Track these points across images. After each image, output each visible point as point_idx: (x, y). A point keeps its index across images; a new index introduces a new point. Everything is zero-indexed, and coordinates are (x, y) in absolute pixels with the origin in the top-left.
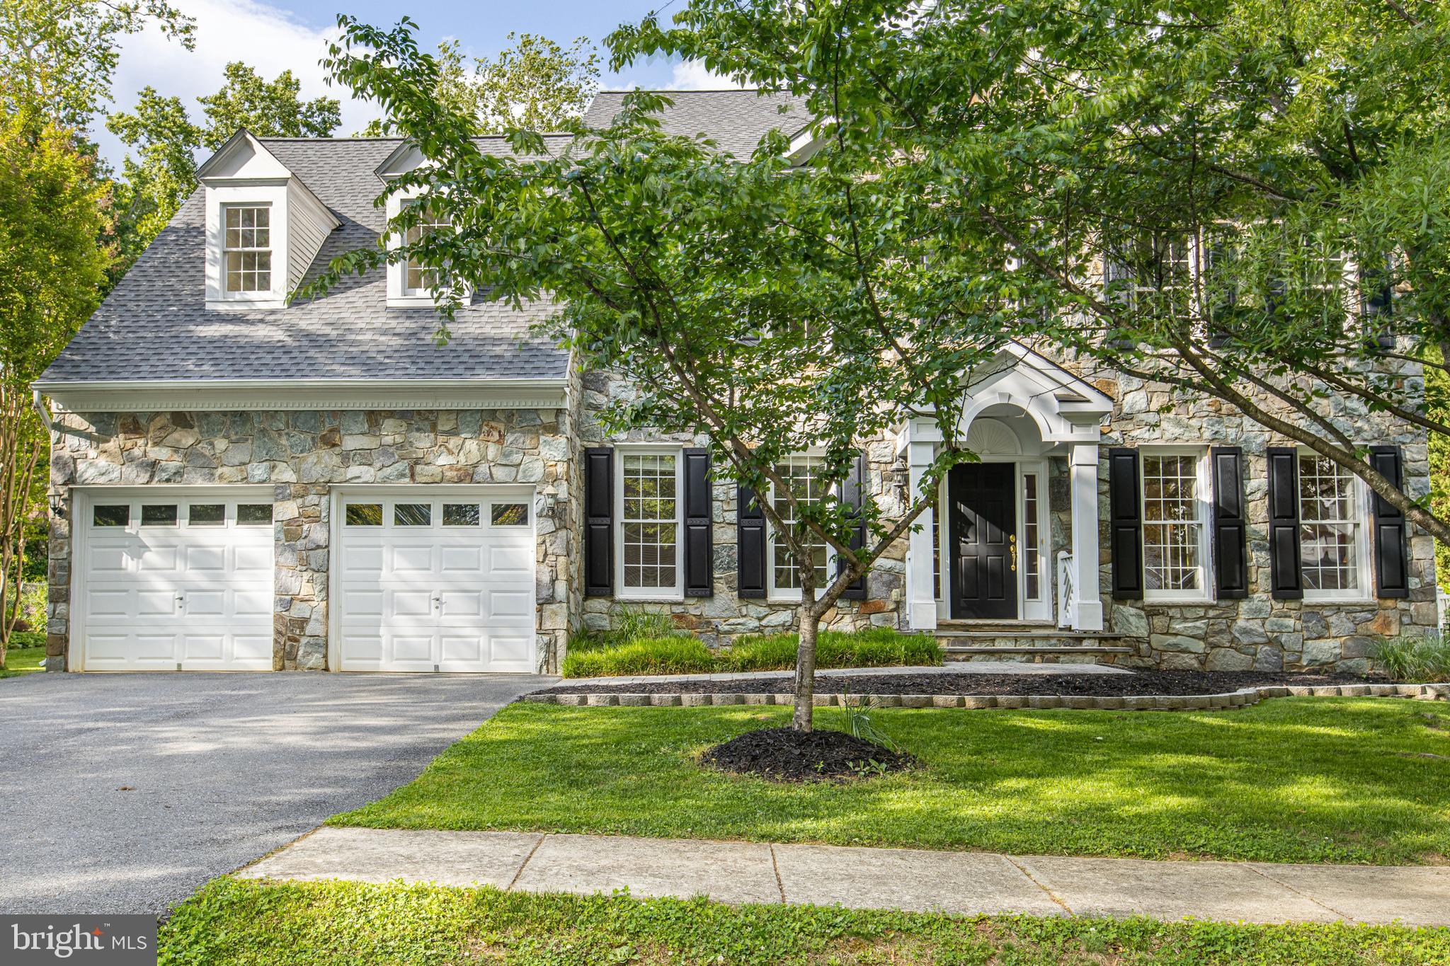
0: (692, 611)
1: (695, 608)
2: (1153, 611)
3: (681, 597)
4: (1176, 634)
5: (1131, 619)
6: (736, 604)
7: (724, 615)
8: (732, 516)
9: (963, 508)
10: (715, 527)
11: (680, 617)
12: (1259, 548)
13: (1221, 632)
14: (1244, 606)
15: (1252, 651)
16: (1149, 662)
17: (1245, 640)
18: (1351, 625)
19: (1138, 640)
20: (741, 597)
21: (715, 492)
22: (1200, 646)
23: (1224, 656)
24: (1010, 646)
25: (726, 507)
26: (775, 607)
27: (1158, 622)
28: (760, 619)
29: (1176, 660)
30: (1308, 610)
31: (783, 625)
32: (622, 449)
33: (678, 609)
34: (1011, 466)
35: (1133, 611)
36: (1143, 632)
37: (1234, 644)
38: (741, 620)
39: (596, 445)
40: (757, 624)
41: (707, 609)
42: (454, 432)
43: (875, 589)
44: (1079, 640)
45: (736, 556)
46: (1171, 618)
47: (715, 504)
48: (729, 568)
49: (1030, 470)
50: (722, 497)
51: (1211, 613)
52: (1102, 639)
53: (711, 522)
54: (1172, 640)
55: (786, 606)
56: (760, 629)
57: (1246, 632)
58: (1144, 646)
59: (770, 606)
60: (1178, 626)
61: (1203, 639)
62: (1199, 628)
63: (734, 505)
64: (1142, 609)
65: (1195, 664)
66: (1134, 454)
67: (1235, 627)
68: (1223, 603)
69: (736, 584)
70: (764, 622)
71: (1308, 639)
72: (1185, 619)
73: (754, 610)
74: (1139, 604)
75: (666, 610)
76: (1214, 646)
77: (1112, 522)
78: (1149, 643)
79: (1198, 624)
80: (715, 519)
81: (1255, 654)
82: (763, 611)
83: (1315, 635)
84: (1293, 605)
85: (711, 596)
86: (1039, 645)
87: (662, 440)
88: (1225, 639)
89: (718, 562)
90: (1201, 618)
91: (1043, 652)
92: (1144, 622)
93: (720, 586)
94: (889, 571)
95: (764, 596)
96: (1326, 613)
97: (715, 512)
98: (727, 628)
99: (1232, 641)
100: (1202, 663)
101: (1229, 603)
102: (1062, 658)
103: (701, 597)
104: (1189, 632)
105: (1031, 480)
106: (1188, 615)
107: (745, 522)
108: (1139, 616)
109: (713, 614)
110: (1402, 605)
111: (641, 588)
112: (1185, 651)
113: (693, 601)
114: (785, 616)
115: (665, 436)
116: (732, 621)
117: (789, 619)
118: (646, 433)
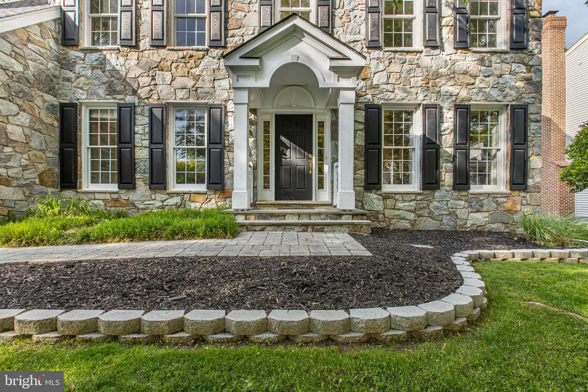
0: (123, 197)
1: (124, 195)
2: (386, 197)
3: (116, 190)
4: (399, 209)
5: (374, 201)
6: (149, 192)
7: (142, 199)
8: (146, 143)
9: (283, 139)
10: (137, 149)
11: (116, 200)
12: (447, 161)
13: (424, 208)
14: (437, 194)
15: (440, 219)
16: (383, 225)
17: (437, 213)
18: (495, 205)
19: (378, 212)
20: (150, 188)
21: (136, 129)
22: (411, 216)
23: (425, 221)
24: (294, 220)
25: (143, 138)
26: (171, 195)
27: (389, 202)
28: (162, 202)
29: (398, 223)
30: (472, 196)
31: (176, 205)
32: (87, 105)
33: (115, 196)
34: (310, 116)
35: (375, 196)
36: (381, 208)
37: (431, 215)
38: (151, 202)
39: (68, 102)
40: (161, 204)
41: (132, 196)
43: (230, 183)
44: (339, 215)
45: (148, 166)
46: (397, 200)
47: (136, 136)
48: (145, 172)
49: (320, 118)
50: (141, 132)
51: (419, 198)
52: (354, 215)
53: (134, 146)
54: (397, 212)
55: (178, 194)
56: (163, 207)
57: (437, 208)
58: (381, 216)
59: (168, 194)
60: (400, 205)
61: (414, 212)
62: (412, 206)
63: (147, 137)
64: (381, 195)
65: (408, 226)
66: (379, 108)
67: (432, 205)
68: (425, 192)
69: (148, 182)
70: (165, 203)
71: (471, 212)
72: (404, 201)
73: (160, 196)
74: (379, 193)
75: (108, 197)
76: (420, 216)
77: (365, 146)
78: (384, 214)
79: (411, 203)
80: (137, 144)
81: (442, 221)
82: (165, 197)
83: (475, 210)
84: (464, 193)
85: (134, 188)
86: (314, 220)
87: (106, 99)
88: (425, 212)
89: (138, 169)
90: (413, 200)
91: (314, 225)
92: (381, 203)
93: (139, 183)
95: (165, 188)
96: (482, 198)
97: (136, 140)
98: (143, 206)
99: (429, 213)
100: (413, 225)
101: (429, 192)
102: (326, 228)
103: (129, 189)
104: (406, 208)
105: (321, 125)
106: (406, 199)
107: (153, 146)
108: (378, 199)
109: (135, 199)
110: (523, 194)
111: (100, 184)
112: (404, 219)
113: (123, 191)
114: (176, 200)
115: (107, 97)
116: (146, 202)
117: (179, 201)
118: (98, 95)
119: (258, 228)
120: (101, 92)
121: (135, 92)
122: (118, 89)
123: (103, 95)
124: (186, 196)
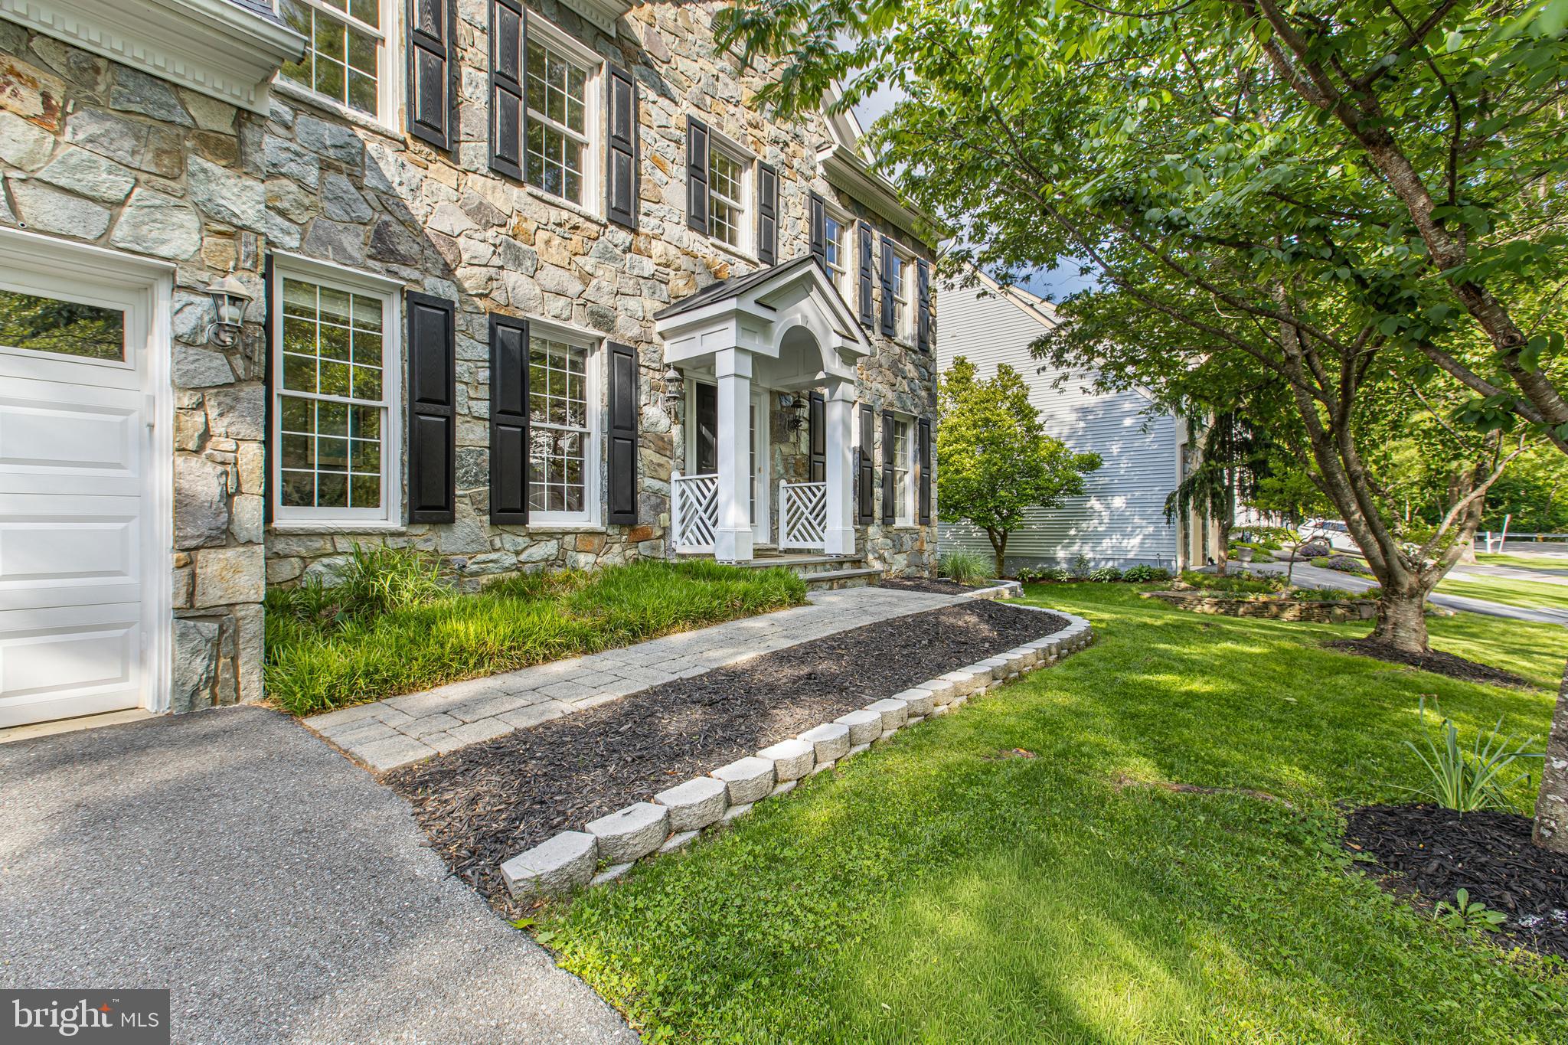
0: (421, 545)
1: (427, 540)
3: (395, 523)
6: (486, 533)
7: (469, 549)
8: (482, 408)
9: (704, 430)
10: (458, 420)
12: (879, 485)
13: (861, 550)
14: (870, 529)
15: (873, 564)
18: (910, 544)
20: (494, 523)
21: (458, 370)
25: (472, 394)
26: (536, 537)
28: (517, 553)
30: (895, 532)
31: (547, 560)
33: (397, 544)
37: (865, 560)
38: (494, 556)
40: (513, 559)
41: (445, 542)
43: (644, 512)
45: (486, 466)
47: (459, 387)
48: (477, 482)
50: (466, 378)
53: (454, 413)
55: (550, 535)
56: (518, 567)
57: (871, 549)
59: (530, 535)
63: (484, 392)
66: (823, 399)
67: (867, 546)
68: (862, 528)
69: (486, 505)
70: (523, 557)
71: (895, 554)
73: (509, 540)
75: (373, 544)
77: (810, 458)
80: (458, 409)
81: (874, 567)
82: (522, 541)
83: (897, 551)
84: (889, 529)
85: (449, 521)
87: (367, 268)
89: (460, 473)
93: (462, 507)
94: (655, 493)
95: (524, 521)
96: (901, 534)
97: (460, 398)
98: (475, 567)
103: (435, 524)
107: (500, 418)
109: (453, 548)
110: (927, 529)
113: (421, 530)
114: (549, 548)
115: (371, 263)
116: (481, 557)
117: (555, 552)
118: (340, 250)
120: (354, 243)
121: (448, 272)
122: (402, 249)
123: (356, 254)
124: (567, 538)
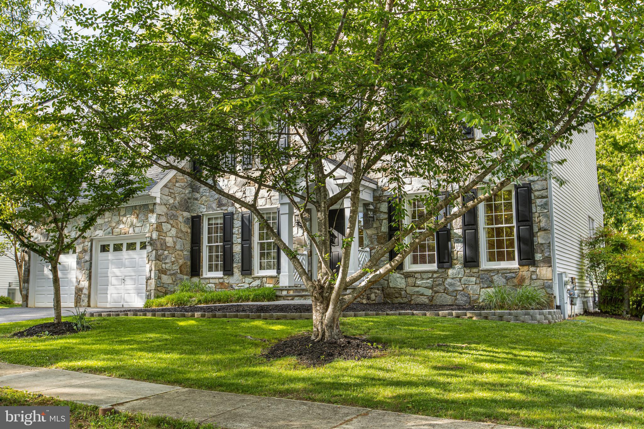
0: (226, 281)
2: (408, 275)
3: (222, 276)
4: (419, 286)
5: (397, 279)
6: (241, 277)
7: (237, 282)
8: (239, 240)
9: (333, 230)
10: (234, 246)
11: (222, 284)
12: (458, 241)
13: (439, 285)
14: (450, 271)
15: (454, 294)
16: (405, 300)
17: (451, 289)
18: (504, 280)
19: (401, 289)
20: (242, 274)
21: (234, 231)
22: (429, 292)
23: (441, 297)
25: (238, 237)
26: (255, 278)
27: (410, 280)
28: (250, 284)
29: (418, 299)
30: (483, 272)
31: (258, 286)
32: (207, 215)
33: (221, 281)
34: (342, 211)
35: (398, 275)
36: (403, 286)
37: (446, 291)
38: (242, 285)
39: (195, 215)
40: (248, 286)
41: (232, 280)
42: (125, 215)
45: (240, 257)
46: (416, 278)
47: (234, 236)
48: (238, 262)
50: (237, 232)
51: (435, 275)
53: (233, 243)
54: (417, 289)
55: (259, 278)
56: (249, 288)
57: (451, 284)
58: (403, 293)
59: (253, 278)
60: (419, 282)
61: (431, 288)
62: (428, 283)
63: (240, 236)
64: (403, 274)
65: (427, 301)
67: (446, 282)
68: (440, 270)
69: (240, 269)
70: (251, 285)
71: (483, 288)
72: (423, 279)
73: (248, 280)
74: (402, 272)
75: (217, 281)
76: (436, 292)
77: (389, 233)
78: (406, 291)
79: (428, 281)
80: (234, 242)
81: (456, 296)
82: (251, 280)
83: (486, 286)
84: (475, 270)
85: (232, 274)
88: (441, 289)
89: (235, 260)
90: (430, 278)
92: (404, 281)
93: (235, 270)
95: (251, 274)
96: (492, 274)
97: (234, 239)
98: (237, 288)
99: (445, 290)
100: (431, 301)
101: (444, 270)
103: (229, 275)
104: (424, 285)
106: (424, 277)
107: (244, 242)
108: (400, 277)
109: (233, 282)
110: (532, 269)
111: (214, 272)
112: (422, 295)
113: (226, 277)
114: (257, 282)
115: (218, 209)
116: (239, 285)
117: (260, 283)
118: (212, 208)
119: (290, 298)
120: (214, 206)
121: (233, 204)
122: (223, 202)
123: (215, 208)
124: (264, 279)
